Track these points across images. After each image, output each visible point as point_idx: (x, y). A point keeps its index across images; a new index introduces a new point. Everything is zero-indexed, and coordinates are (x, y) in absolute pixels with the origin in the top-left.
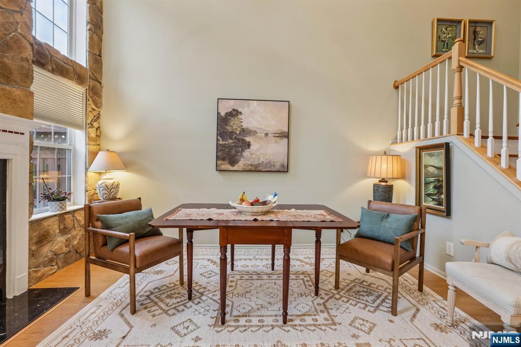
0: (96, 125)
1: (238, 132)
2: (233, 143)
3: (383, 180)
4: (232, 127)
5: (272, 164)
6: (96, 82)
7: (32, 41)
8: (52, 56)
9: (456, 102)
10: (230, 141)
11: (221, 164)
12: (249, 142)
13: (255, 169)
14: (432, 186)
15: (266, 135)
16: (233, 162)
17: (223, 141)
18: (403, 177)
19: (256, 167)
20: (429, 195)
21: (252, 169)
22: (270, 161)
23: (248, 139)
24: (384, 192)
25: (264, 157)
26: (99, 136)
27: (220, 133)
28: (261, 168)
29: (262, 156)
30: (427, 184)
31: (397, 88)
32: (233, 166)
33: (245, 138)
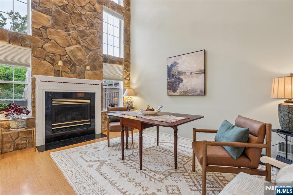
0: (128, 78)
1: (176, 74)
2: (174, 80)
3: (290, 101)
4: (174, 71)
5: (195, 91)
6: (128, 63)
7: (102, 55)
8: (109, 58)
10: (173, 79)
11: (169, 92)
12: (182, 79)
13: (185, 94)
16: (175, 90)
17: (170, 80)
19: (186, 93)
21: (184, 94)
22: (194, 89)
23: (181, 77)
25: (190, 87)
26: (129, 83)
27: (168, 76)
28: (189, 93)
29: (189, 86)
32: (174, 93)
33: (180, 77)
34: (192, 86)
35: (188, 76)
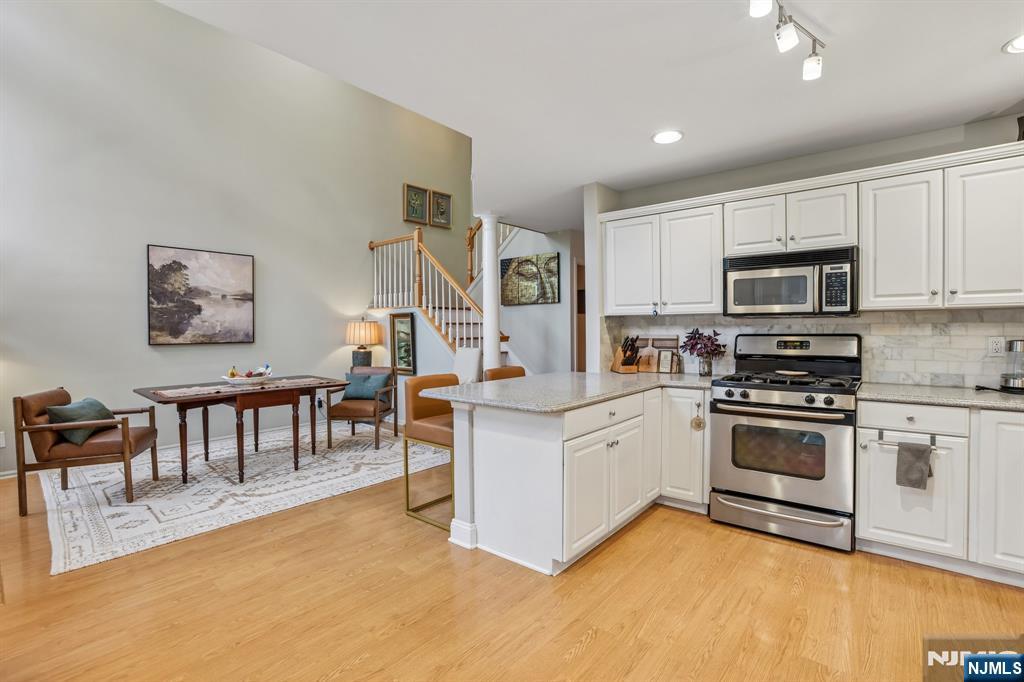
1: (182, 293)
2: (176, 307)
3: (362, 347)
4: (173, 285)
9: (417, 279)
10: (171, 304)
11: (157, 336)
12: (200, 306)
13: (209, 341)
14: (403, 349)
15: (224, 297)
16: (176, 332)
17: (158, 303)
18: (380, 342)
20: (401, 358)
23: (197, 302)
24: (363, 358)
27: (153, 293)
28: (217, 339)
30: (400, 348)
31: (372, 249)
32: (176, 338)
33: (194, 301)
34: (226, 325)
35: (215, 301)
